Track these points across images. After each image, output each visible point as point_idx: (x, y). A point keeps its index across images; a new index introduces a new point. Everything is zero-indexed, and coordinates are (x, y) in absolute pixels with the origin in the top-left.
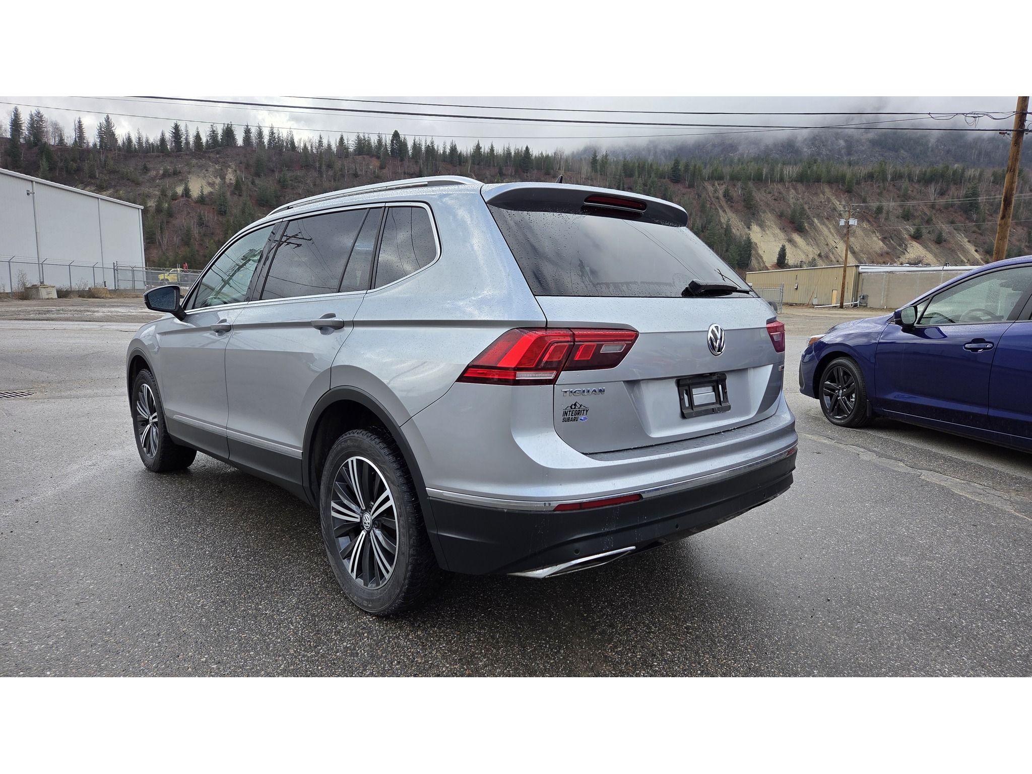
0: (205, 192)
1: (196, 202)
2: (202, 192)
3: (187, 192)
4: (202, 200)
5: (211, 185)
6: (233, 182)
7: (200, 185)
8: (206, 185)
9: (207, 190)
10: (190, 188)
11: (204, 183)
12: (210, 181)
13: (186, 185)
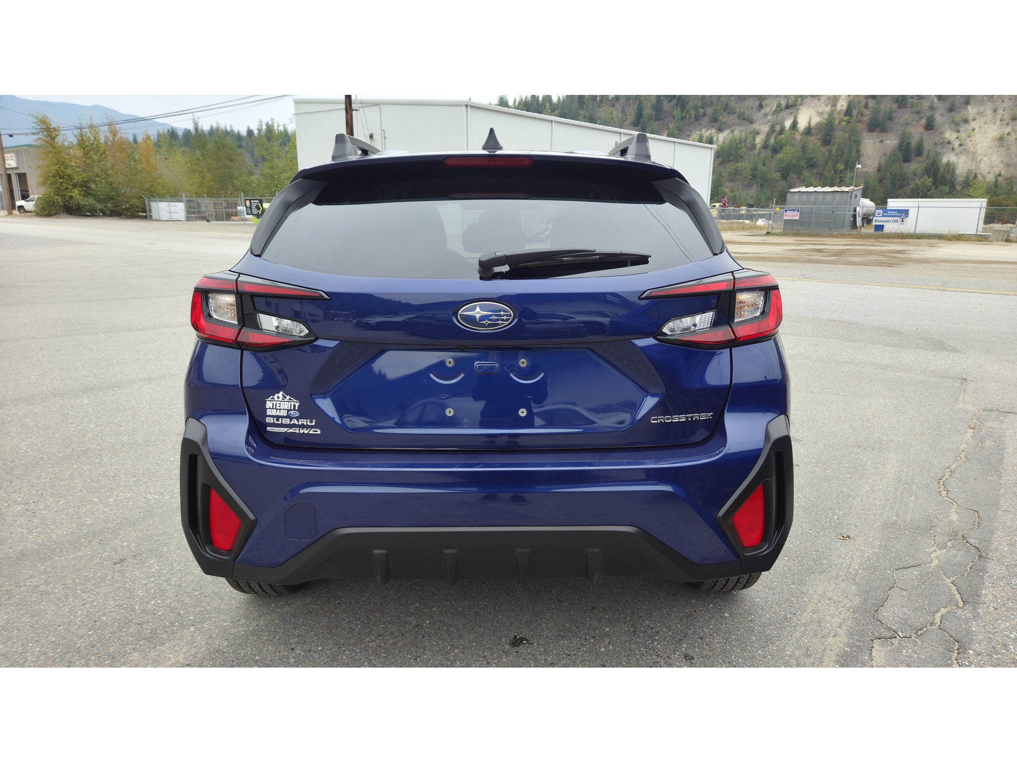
0: (813, 123)
1: (802, 134)
2: (809, 123)
3: (794, 125)
4: (808, 131)
5: (820, 114)
6: (845, 108)
7: (809, 117)
8: (815, 116)
9: (816, 120)
10: (798, 121)
11: (813, 114)
12: (820, 110)
13: (795, 117)
